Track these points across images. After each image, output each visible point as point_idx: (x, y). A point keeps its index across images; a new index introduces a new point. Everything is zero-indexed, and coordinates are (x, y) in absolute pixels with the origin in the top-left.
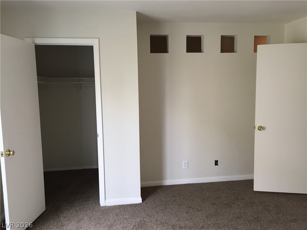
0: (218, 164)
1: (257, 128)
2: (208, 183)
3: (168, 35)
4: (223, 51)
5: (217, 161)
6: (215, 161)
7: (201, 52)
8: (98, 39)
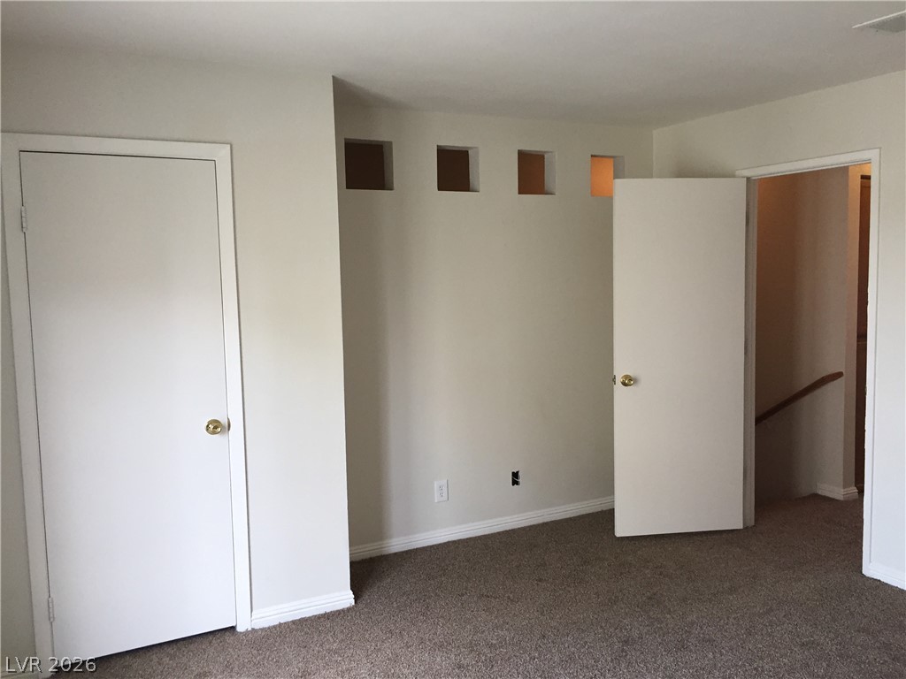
0: (520, 480)
1: (619, 380)
2: (499, 533)
3: (391, 143)
4: (523, 189)
5: (518, 472)
6: (513, 473)
7: (468, 190)
8: (229, 146)
